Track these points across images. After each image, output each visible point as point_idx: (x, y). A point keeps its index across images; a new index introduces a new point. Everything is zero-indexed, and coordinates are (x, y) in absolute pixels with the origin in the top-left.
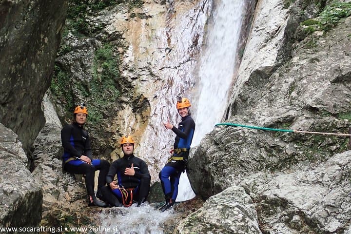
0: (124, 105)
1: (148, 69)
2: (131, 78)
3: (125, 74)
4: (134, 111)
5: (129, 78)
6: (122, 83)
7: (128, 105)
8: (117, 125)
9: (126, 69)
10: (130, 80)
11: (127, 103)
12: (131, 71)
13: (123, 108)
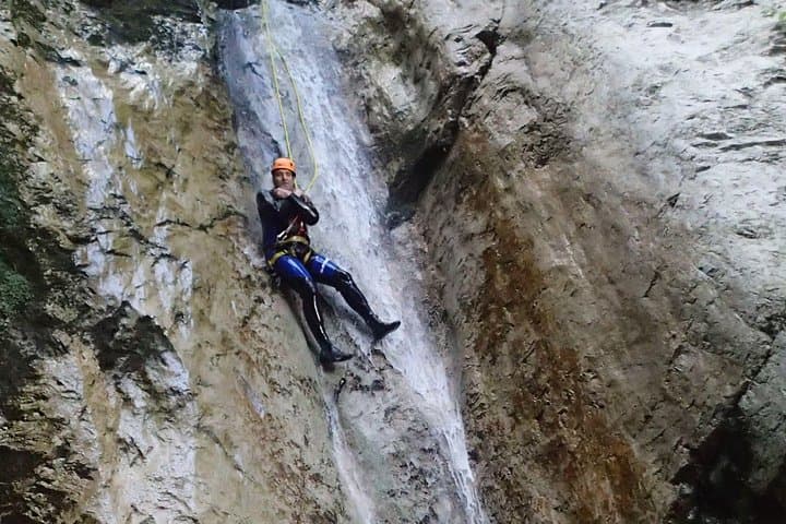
0: (62, 336)
1: (122, 218)
2: (69, 238)
3: (44, 216)
4: (106, 363)
5: (62, 235)
6: (38, 249)
7: (76, 338)
8: (52, 421)
9: (46, 201)
10: (66, 243)
11: (69, 328)
12: (63, 211)
13: (61, 350)
